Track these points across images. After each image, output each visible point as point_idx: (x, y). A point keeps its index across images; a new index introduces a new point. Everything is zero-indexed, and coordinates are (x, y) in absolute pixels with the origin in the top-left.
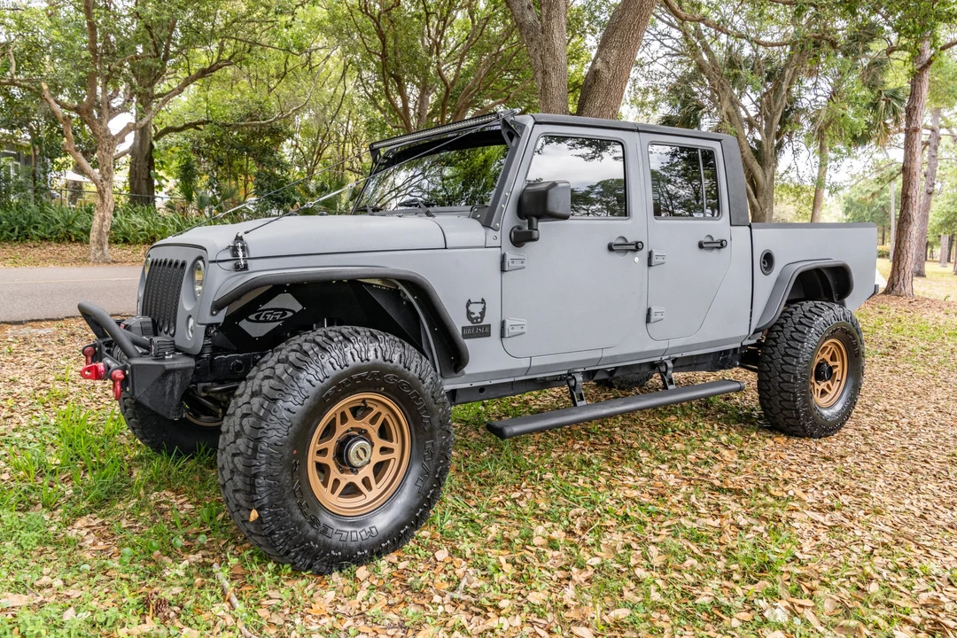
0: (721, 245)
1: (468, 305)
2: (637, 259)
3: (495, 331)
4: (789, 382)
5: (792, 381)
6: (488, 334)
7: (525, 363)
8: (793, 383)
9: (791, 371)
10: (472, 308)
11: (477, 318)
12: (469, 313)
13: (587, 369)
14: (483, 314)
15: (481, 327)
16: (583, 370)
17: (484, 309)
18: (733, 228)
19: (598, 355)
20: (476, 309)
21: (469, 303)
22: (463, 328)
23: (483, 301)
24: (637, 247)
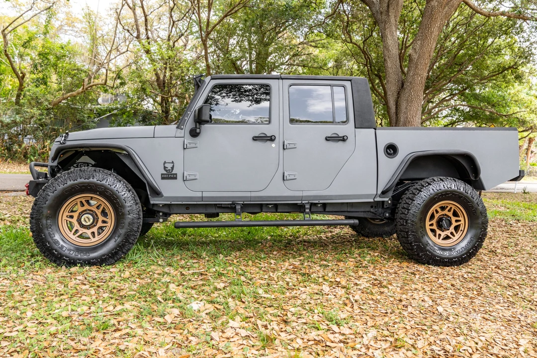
0: (343, 139)
1: (164, 164)
2: (273, 145)
3: (180, 177)
4: (403, 225)
5: (405, 224)
6: (176, 178)
7: (199, 194)
8: (405, 226)
9: (404, 218)
10: (166, 165)
11: (169, 170)
12: (165, 168)
13: (245, 203)
14: (172, 168)
15: (172, 174)
16: (242, 203)
17: (173, 166)
18: (356, 129)
19: (248, 194)
20: (169, 166)
21: (165, 163)
22: (162, 174)
23: (173, 162)
24: (272, 139)
